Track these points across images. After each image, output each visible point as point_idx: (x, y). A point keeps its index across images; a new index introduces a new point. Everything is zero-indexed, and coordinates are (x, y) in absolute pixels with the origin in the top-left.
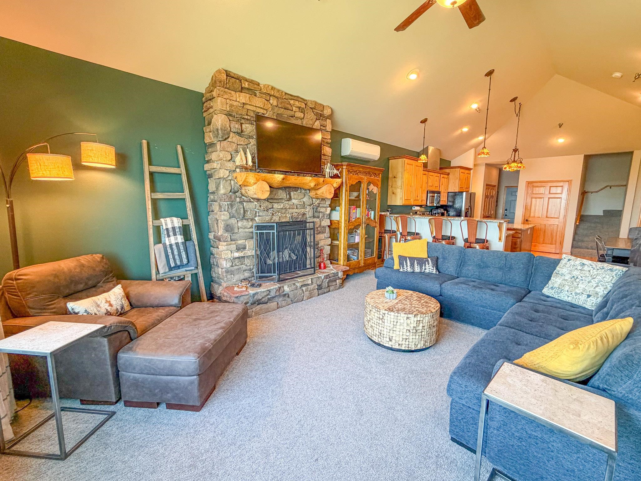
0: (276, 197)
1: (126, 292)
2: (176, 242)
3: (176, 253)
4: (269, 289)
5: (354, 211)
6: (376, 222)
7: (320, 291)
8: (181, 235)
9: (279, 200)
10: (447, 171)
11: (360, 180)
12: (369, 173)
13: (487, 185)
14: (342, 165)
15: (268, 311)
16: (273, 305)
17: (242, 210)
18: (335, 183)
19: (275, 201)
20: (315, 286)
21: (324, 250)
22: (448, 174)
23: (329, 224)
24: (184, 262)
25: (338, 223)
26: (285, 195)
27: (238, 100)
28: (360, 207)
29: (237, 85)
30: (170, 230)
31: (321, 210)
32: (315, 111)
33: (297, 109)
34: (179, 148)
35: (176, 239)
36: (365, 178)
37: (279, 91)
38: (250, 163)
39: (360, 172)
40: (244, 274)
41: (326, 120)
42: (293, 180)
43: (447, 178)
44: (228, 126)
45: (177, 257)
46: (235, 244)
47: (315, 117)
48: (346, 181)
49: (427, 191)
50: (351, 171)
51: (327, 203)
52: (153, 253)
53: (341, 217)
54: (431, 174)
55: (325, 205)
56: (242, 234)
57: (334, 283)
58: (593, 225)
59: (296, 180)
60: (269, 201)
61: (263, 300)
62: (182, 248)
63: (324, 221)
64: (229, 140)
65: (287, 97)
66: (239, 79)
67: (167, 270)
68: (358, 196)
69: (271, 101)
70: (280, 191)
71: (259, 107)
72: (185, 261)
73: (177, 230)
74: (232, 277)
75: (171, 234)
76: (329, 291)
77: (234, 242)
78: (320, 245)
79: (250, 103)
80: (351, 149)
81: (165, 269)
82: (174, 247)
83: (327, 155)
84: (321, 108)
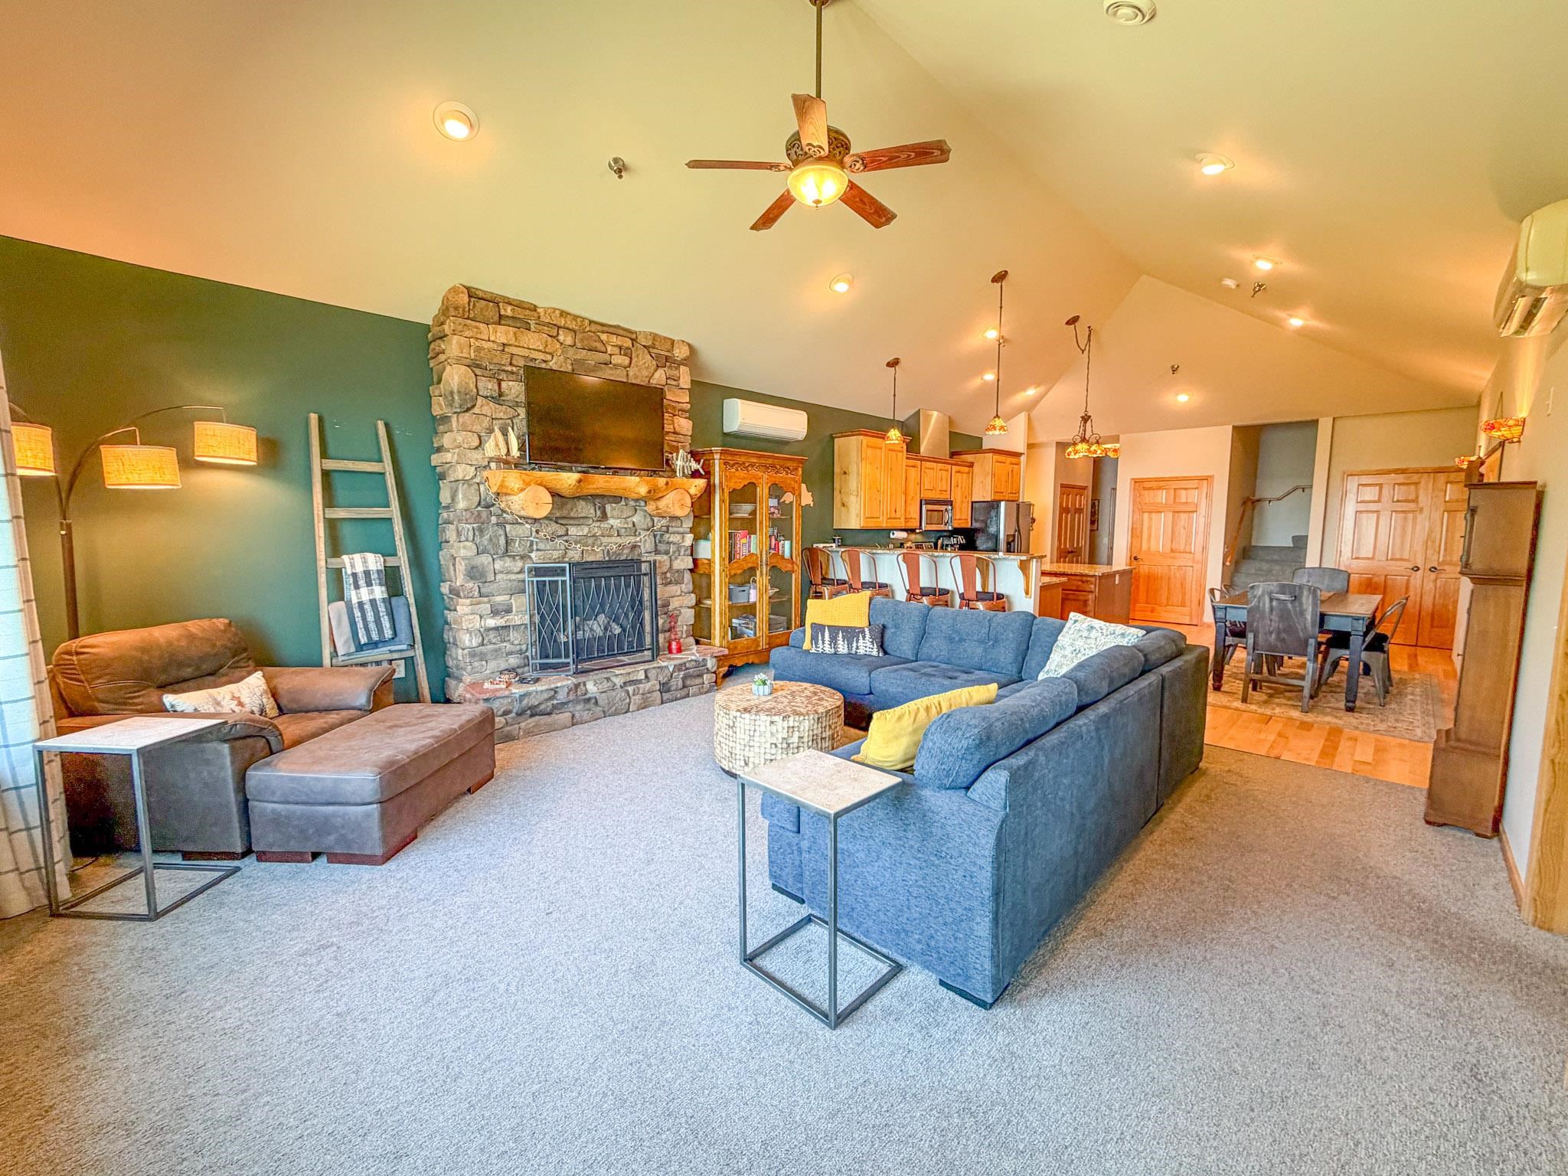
0: (572, 515)
1: (272, 686)
2: (371, 598)
3: (370, 618)
4: (553, 686)
5: (744, 541)
6: (793, 563)
7: (666, 696)
8: (381, 585)
9: (580, 521)
10: (969, 458)
11: (754, 481)
12: (773, 466)
13: (1063, 486)
14: (711, 452)
15: (552, 729)
16: (564, 717)
17: (503, 537)
18: (693, 488)
19: (572, 522)
20: (654, 685)
21: (680, 619)
22: (971, 465)
23: (691, 566)
24: (386, 636)
25: (710, 565)
26: (592, 511)
27: (491, 339)
28: (755, 533)
29: (491, 313)
30: (361, 576)
31: (671, 540)
32: (655, 351)
33: (617, 350)
34: (381, 425)
35: (372, 592)
36: (765, 476)
37: (575, 317)
38: (515, 452)
39: (752, 465)
40: (507, 661)
41: (677, 368)
42: (601, 482)
43: (969, 473)
44: (472, 386)
45: (372, 626)
46: (489, 602)
47: (654, 363)
48: (721, 483)
49: (921, 501)
50: (732, 463)
51: (684, 525)
52: (327, 616)
53: (713, 552)
54: (929, 464)
55: (681, 530)
56: (503, 585)
57: (698, 681)
58: (1265, 566)
59: (607, 482)
60: (560, 522)
61: (542, 707)
62: (382, 608)
63: (678, 561)
64: (476, 410)
65: (594, 328)
66: (495, 301)
67: (353, 649)
68: (754, 513)
69: (561, 338)
70: (582, 503)
71: (534, 350)
72: (388, 633)
73: (374, 576)
74: (482, 665)
75: (362, 582)
76: (688, 696)
77: (486, 599)
78: (670, 608)
79: (517, 344)
80: (740, 420)
81: (349, 648)
82: (367, 607)
83: (682, 432)
84: (668, 346)
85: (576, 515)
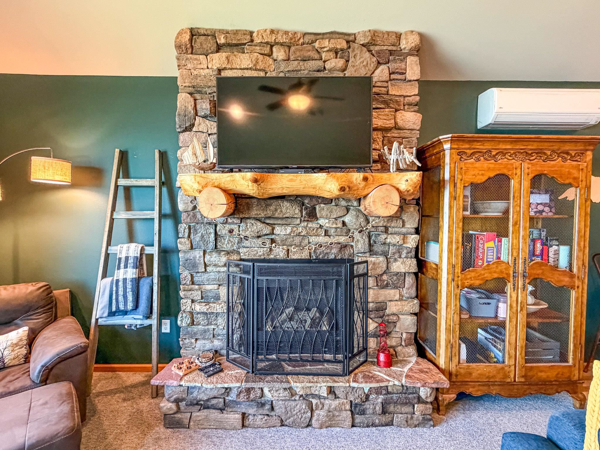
0: (276, 215)
2: (124, 277)
3: (121, 293)
4: (226, 386)
5: (491, 244)
6: (572, 276)
7: (359, 419)
8: (133, 268)
9: (286, 220)
11: (505, 171)
12: (540, 152)
14: (440, 142)
15: (220, 426)
16: (234, 418)
17: (213, 235)
18: (404, 182)
19: (279, 222)
20: (343, 404)
21: (398, 325)
23: (414, 268)
24: (128, 307)
25: (437, 270)
26: (297, 211)
27: (209, 67)
28: (507, 236)
29: (210, 44)
30: (123, 260)
31: (388, 241)
32: (377, 48)
33: (332, 55)
34: (156, 153)
35: (125, 273)
36: (525, 165)
37: (286, 33)
39: (503, 153)
40: (212, 342)
41: (404, 60)
44: (190, 108)
45: (121, 298)
46: (200, 289)
47: (374, 59)
48: (452, 177)
50: (469, 152)
51: (408, 225)
52: (99, 288)
53: (441, 257)
55: (404, 230)
56: (212, 276)
57: (407, 409)
59: (291, 180)
60: (268, 221)
61: (214, 402)
62: (129, 286)
63: (398, 263)
64: (194, 129)
65: (307, 39)
66: (212, 34)
67: (106, 314)
68: (506, 212)
69: (275, 55)
71: (247, 69)
72: (130, 306)
73: (131, 261)
74: (191, 343)
75: (122, 265)
76: (390, 424)
77: (197, 287)
78: (387, 312)
79: (229, 66)
80: (496, 109)
81: (103, 313)
82: (121, 284)
83: (407, 127)
84: (393, 39)
85: (281, 216)
